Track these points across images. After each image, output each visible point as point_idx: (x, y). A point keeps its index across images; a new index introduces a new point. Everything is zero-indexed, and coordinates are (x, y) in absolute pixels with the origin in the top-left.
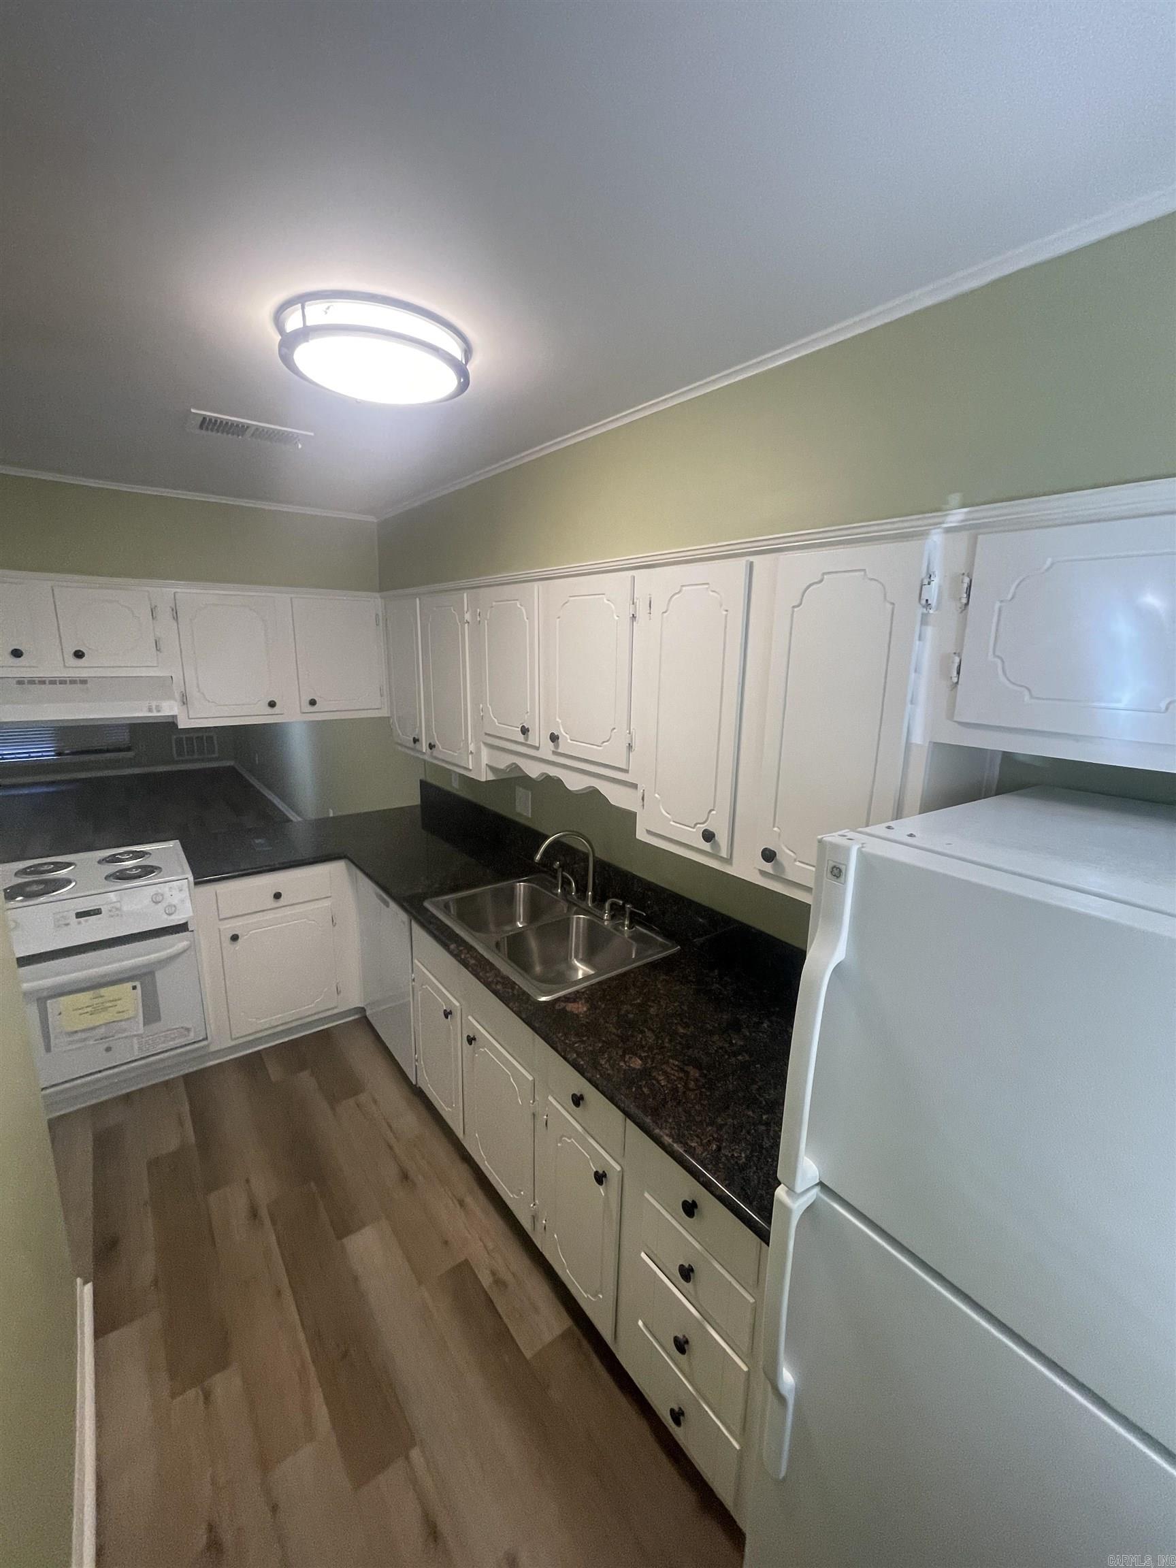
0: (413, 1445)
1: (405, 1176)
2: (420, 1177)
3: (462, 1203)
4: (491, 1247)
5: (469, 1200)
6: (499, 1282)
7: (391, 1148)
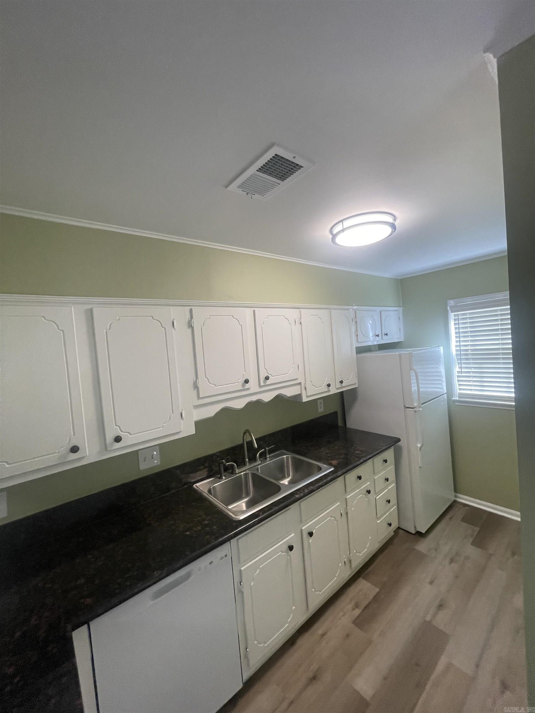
0: (425, 621)
1: (314, 678)
2: (312, 668)
3: (323, 635)
4: (342, 613)
5: (320, 632)
6: (357, 606)
7: (292, 703)
